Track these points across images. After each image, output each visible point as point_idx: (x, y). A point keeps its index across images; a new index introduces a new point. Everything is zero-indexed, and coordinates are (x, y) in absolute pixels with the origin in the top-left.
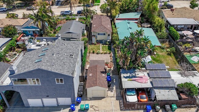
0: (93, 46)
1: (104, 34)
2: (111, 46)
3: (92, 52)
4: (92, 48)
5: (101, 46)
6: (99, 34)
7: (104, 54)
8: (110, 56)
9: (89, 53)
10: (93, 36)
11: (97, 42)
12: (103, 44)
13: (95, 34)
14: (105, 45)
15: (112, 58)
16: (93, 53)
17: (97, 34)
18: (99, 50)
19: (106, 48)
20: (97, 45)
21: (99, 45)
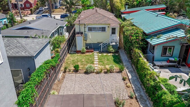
0: (77, 56)
1: (103, 29)
2: (119, 55)
3: (73, 68)
4: (73, 61)
5: (96, 55)
6: (90, 29)
7: (106, 73)
8: (124, 79)
9: (65, 72)
10: (78, 33)
11: (87, 48)
12: (100, 52)
13: (82, 30)
14: (105, 54)
15: (129, 84)
16: (76, 70)
17: (87, 29)
18: (93, 63)
19: (108, 60)
20: (87, 54)
21: (91, 54)
